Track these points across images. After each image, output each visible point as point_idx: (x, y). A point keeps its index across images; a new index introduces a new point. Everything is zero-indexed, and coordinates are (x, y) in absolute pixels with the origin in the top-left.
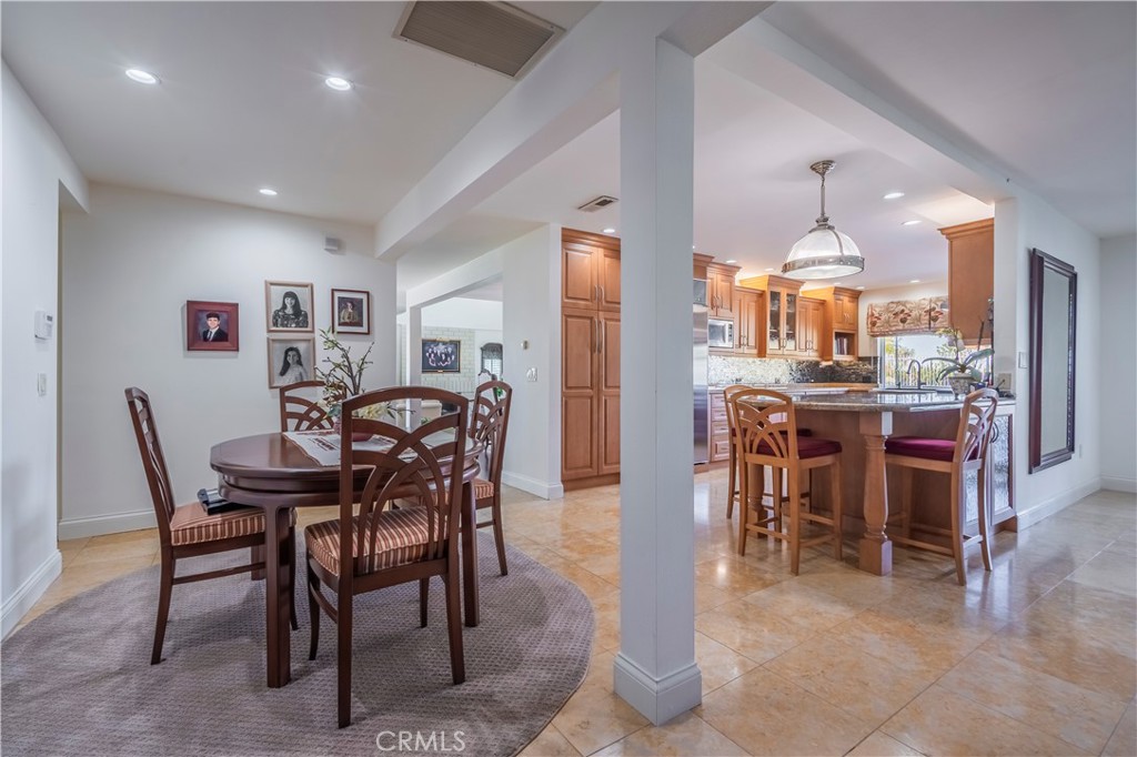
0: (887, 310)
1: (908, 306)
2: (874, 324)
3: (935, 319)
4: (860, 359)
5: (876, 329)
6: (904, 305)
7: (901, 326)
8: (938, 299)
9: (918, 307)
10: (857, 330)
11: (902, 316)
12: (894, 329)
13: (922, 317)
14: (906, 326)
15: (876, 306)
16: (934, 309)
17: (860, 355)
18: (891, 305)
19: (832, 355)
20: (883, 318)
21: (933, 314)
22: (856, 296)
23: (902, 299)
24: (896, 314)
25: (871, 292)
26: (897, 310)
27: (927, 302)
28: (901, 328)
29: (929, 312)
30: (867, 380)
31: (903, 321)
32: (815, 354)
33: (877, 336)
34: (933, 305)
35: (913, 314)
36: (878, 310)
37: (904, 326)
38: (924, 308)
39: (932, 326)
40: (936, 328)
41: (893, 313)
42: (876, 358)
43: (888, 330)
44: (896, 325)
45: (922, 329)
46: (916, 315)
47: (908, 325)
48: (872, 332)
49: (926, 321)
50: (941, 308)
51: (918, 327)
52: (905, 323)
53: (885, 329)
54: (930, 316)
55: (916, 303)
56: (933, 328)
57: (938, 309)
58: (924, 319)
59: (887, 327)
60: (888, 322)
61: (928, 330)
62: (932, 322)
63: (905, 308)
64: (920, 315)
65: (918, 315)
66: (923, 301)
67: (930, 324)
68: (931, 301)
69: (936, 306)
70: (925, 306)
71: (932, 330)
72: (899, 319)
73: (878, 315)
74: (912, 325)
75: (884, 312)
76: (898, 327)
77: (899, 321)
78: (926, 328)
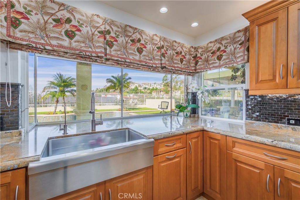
0: (42, 6)
1: (78, 16)
2: (14, 23)
3: (111, 45)
5: (19, 35)
6: (69, 11)
7: (66, 42)
8: (112, 23)
9: (91, 22)
11: (67, 27)
12: (54, 42)
13: (96, 38)
14: (74, 45)
16: (109, 32)
21: (108, 37)
23: (68, 2)
24: (58, 22)
26: (59, 15)
28: (66, 44)
29: (106, 33)
31: (70, 35)
34: (108, 28)
35: (84, 30)
37: (70, 43)
38: (98, 27)
39: (108, 52)
40: (112, 56)
41: (53, 17)
42: (15, 87)
43: (42, 41)
44: (58, 38)
45: (96, 52)
46: (88, 32)
47: (77, 43)
48: (9, 36)
49: (101, 45)
50: (116, 34)
51: (90, 49)
52: (72, 40)
53: (36, 38)
54: (105, 39)
55: (87, 17)
56: (109, 55)
57: (113, 34)
58: (98, 42)
59: (42, 38)
60: (44, 29)
61: (103, 55)
62: (108, 47)
63: (72, 18)
64: (93, 34)
65: (90, 33)
66: (95, 18)
67: (106, 49)
68: (105, 21)
69: (111, 30)
70: (98, 25)
71: (108, 57)
72: (63, 31)
73: (22, 10)
74: (83, 45)
75: (35, 8)
76: (61, 42)
77: (63, 33)
78: (101, 52)
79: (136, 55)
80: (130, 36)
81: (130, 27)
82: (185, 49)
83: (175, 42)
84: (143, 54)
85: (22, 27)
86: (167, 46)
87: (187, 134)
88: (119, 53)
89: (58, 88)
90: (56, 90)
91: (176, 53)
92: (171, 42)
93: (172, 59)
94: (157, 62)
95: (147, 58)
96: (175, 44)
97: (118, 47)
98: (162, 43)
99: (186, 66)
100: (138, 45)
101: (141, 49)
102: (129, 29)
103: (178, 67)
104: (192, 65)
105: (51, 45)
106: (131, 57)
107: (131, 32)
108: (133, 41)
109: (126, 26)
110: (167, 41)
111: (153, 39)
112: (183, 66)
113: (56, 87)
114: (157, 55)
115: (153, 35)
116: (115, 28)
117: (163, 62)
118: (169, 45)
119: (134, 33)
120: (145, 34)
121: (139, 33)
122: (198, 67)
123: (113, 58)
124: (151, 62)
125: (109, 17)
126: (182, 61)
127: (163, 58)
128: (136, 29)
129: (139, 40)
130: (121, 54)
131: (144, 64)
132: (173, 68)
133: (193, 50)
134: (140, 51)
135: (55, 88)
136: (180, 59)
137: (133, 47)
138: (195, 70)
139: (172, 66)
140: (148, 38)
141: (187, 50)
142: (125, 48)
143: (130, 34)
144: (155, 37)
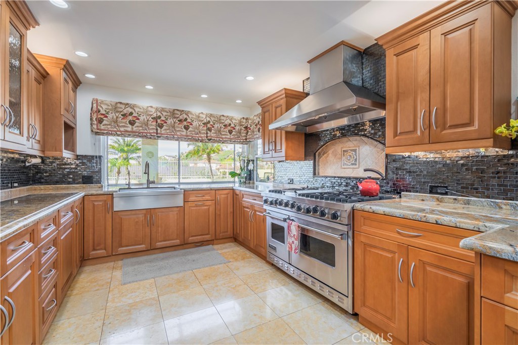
0: (115, 108)
1: (137, 110)
2: (100, 121)
3: (161, 126)
4: (78, 157)
5: (102, 127)
6: (131, 108)
7: (129, 128)
8: (163, 110)
9: (146, 112)
10: (76, 125)
11: (130, 118)
12: (122, 129)
13: (150, 123)
14: (135, 129)
15: (102, 102)
16: (160, 117)
17: (78, 154)
18: (119, 105)
19: (61, 151)
20: (110, 116)
21: (159, 121)
22: (77, 83)
23: (131, 102)
24: (125, 115)
25: (92, 85)
26: (125, 111)
27: (153, 110)
28: (129, 129)
29: (156, 119)
30: (88, 180)
31: (132, 123)
32: (37, 146)
33: (103, 134)
34: (159, 114)
35: (142, 118)
36: (104, 107)
37: (132, 129)
38: (151, 115)
39: (159, 132)
40: (162, 134)
41: (121, 113)
42: (100, 157)
43: (115, 129)
44: (124, 126)
45: (150, 133)
46: (144, 119)
47: (137, 128)
48: (98, 129)
49: (153, 127)
50: (165, 117)
51: (146, 131)
52: (133, 126)
53: (111, 128)
54: (157, 122)
55: (143, 109)
56: (159, 134)
57: (163, 118)
58: (152, 125)
59: (115, 127)
60: (116, 122)
61: (155, 134)
62: (159, 128)
63: (133, 111)
64: (148, 120)
65: (146, 120)
66: (150, 108)
67: (157, 130)
68: (157, 109)
69: (161, 115)
70: (152, 113)
71: (159, 135)
72: (128, 121)
73: (104, 113)
74: (141, 128)
75: (110, 110)
76: (126, 129)
77: (128, 122)
78: (154, 133)
79: (183, 131)
80: (178, 117)
81: (178, 110)
82: (234, 121)
83: (223, 116)
84: (189, 130)
85: (105, 122)
86: (215, 120)
87: (216, 190)
88: (168, 131)
89: (120, 154)
90: (117, 157)
91: (224, 126)
92: (218, 117)
93: (220, 131)
94: (202, 135)
95: (193, 133)
96: (222, 118)
97: (167, 126)
98: (208, 119)
99: (236, 136)
100: (185, 123)
101: (188, 126)
102: (176, 112)
103: (226, 138)
104: (243, 135)
105: (120, 131)
106: (178, 133)
107: (178, 114)
108: (180, 121)
109: (174, 110)
110: (214, 117)
111: (199, 117)
112: (232, 137)
113: (117, 152)
114: (203, 130)
115: (200, 113)
116: (164, 114)
117: (208, 135)
118: (216, 119)
119: (181, 115)
120: (191, 114)
121: (186, 114)
122: (248, 137)
123: (163, 136)
124: (198, 135)
125: (160, 105)
126: (230, 132)
127: (208, 132)
128: (183, 111)
129: (186, 119)
130: (169, 132)
131: (190, 137)
132: (221, 139)
133: (244, 121)
134: (186, 128)
135: (115, 154)
136: (229, 130)
137: (180, 126)
138: (246, 139)
139: (220, 138)
140: (194, 117)
141: (237, 122)
142: (174, 127)
143: (178, 116)
144: (201, 115)
